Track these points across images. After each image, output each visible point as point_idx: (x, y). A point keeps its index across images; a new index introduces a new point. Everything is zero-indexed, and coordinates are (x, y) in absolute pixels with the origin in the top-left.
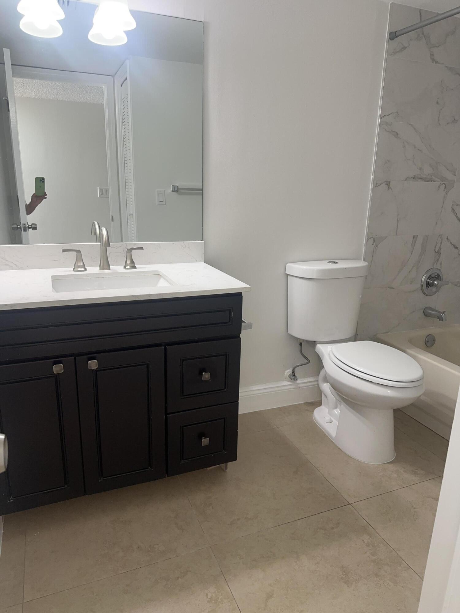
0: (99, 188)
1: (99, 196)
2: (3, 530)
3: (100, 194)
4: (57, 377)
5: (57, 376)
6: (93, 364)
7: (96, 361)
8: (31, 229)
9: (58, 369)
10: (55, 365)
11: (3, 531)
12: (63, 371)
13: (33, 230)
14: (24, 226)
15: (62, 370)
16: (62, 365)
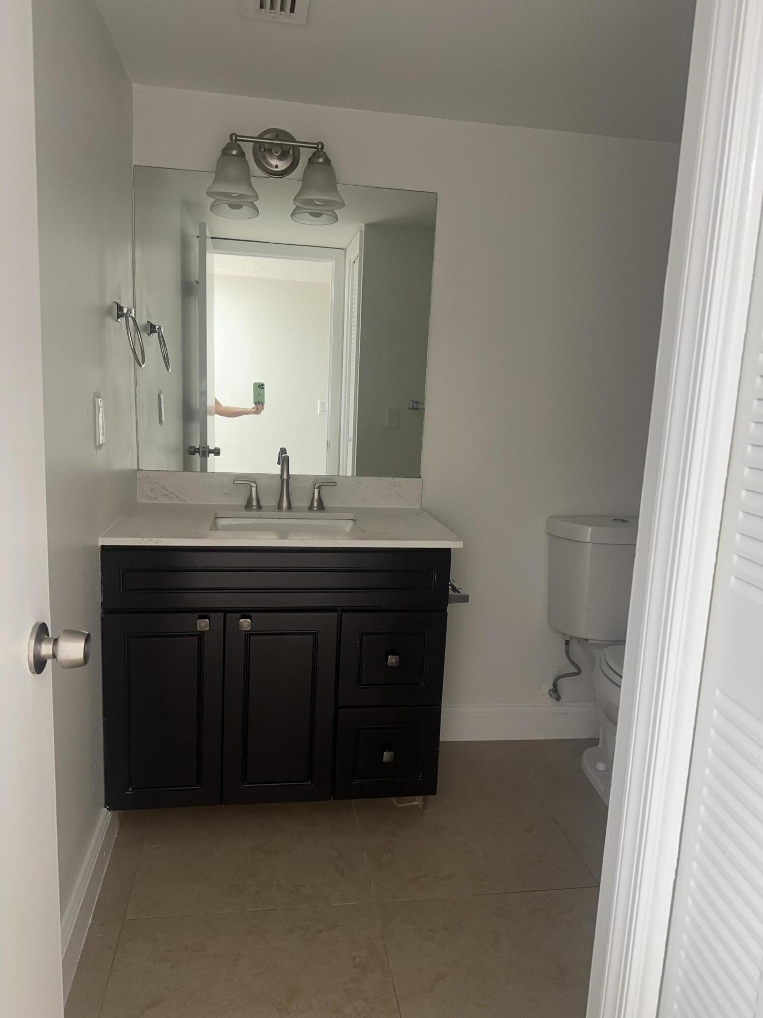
0: (320, 402)
1: (319, 413)
2: (118, 834)
3: (321, 410)
4: (201, 636)
5: (201, 634)
6: (246, 623)
7: (249, 620)
8: (213, 454)
9: (203, 624)
10: (200, 620)
11: (116, 836)
12: (208, 629)
13: (215, 455)
14: (203, 449)
15: (206, 627)
16: (208, 621)
